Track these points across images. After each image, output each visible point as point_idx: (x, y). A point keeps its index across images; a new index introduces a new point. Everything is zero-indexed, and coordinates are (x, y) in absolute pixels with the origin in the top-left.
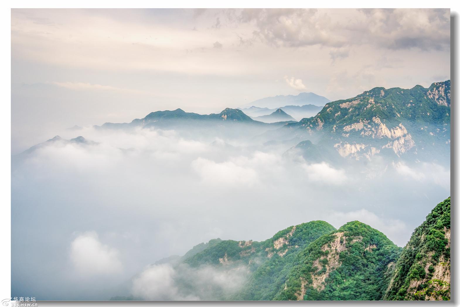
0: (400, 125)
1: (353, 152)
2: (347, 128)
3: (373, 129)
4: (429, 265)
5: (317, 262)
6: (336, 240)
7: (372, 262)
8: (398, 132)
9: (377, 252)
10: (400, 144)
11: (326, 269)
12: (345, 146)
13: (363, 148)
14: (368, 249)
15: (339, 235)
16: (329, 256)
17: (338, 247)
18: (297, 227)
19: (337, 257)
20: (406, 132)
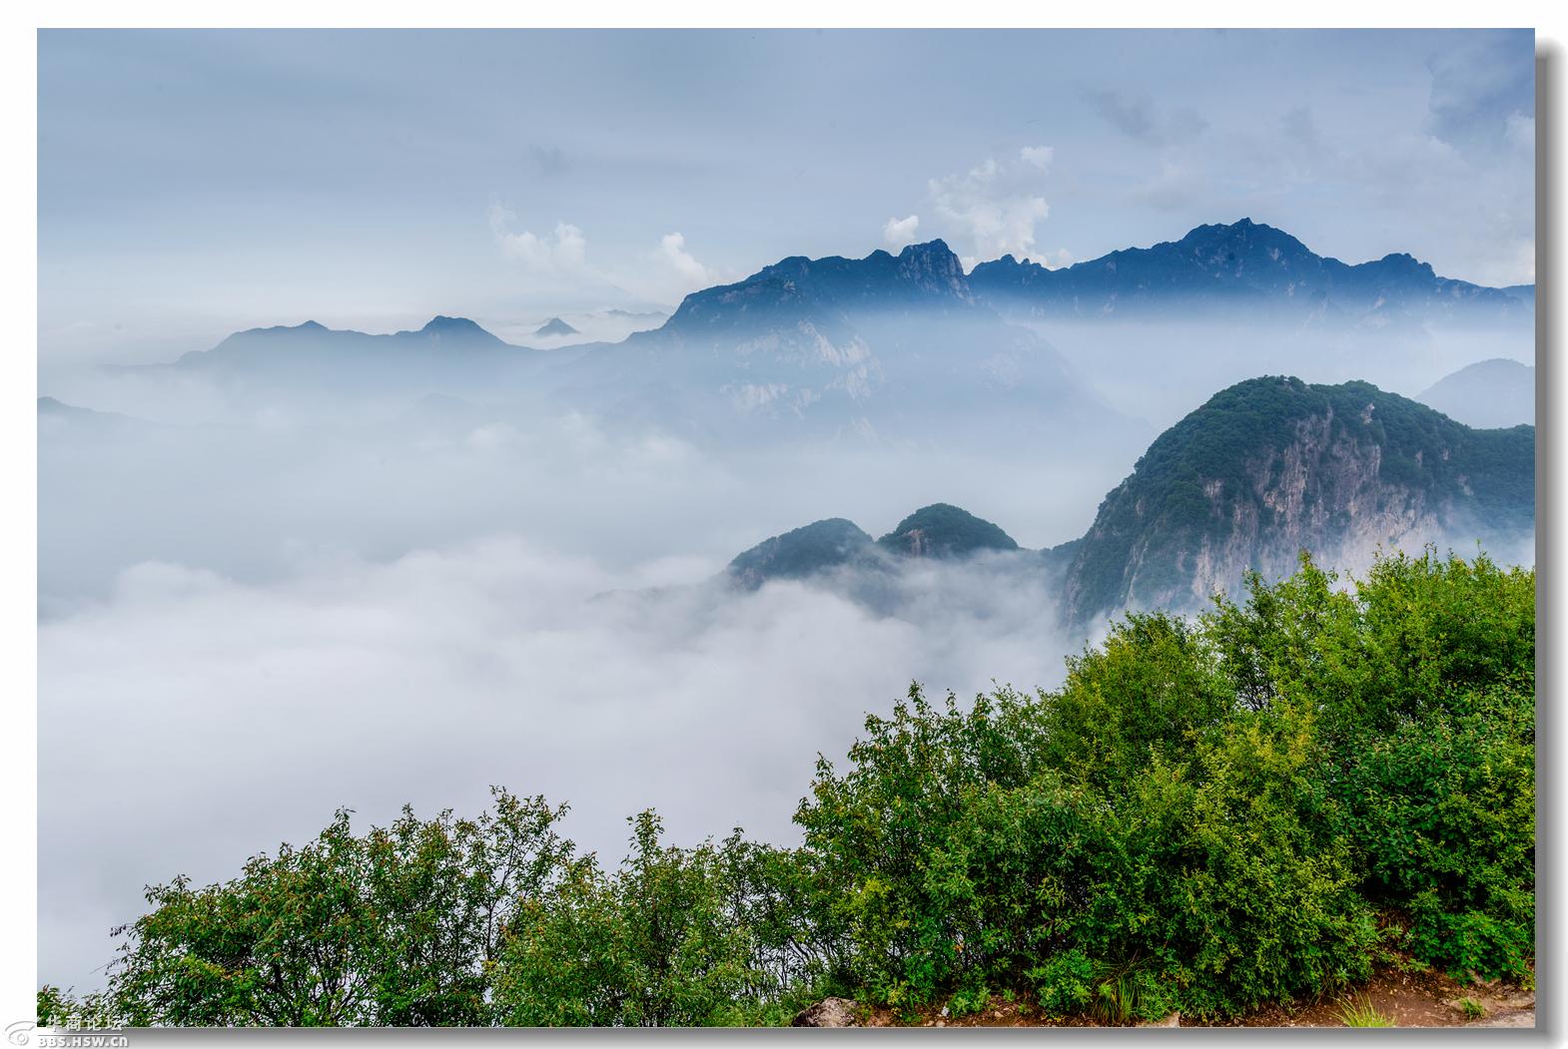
0: (856, 337)
1: (763, 402)
2: (745, 349)
3: (802, 349)
4: (1182, 556)
6: (913, 545)
8: (855, 354)
10: (860, 379)
12: (744, 388)
13: (784, 390)
20: (868, 351)
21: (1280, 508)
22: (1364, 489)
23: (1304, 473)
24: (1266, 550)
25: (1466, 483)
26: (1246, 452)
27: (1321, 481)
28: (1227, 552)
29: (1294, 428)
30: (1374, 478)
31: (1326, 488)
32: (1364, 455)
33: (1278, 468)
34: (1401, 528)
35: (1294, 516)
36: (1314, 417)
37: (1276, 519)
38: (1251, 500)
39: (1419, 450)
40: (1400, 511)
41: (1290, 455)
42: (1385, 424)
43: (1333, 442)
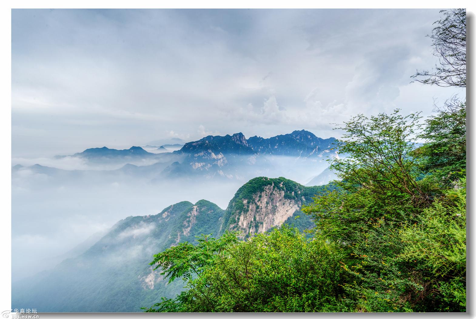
0: (221, 153)
1: (199, 166)
2: (196, 155)
3: (208, 155)
4: (237, 216)
5: (185, 222)
6: (194, 209)
7: (212, 219)
8: (220, 156)
9: (214, 213)
10: (221, 162)
11: (190, 225)
12: (195, 164)
13: (204, 164)
14: (209, 212)
15: (195, 207)
16: (191, 218)
17: (195, 213)
18: (174, 205)
19: (195, 218)
20: (223, 156)
21: (261, 205)
22: (280, 200)
23: (266, 198)
24: (258, 214)
25: (304, 198)
26: (253, 193)
27: (271, 199)
28: (247, 215)
29: (264, 188)
30: (283, 198)
31: (271, 201)
32: (280, 193)
33: (260, 196)
34: (289, 208)
35: (264, 207)
36: (269, 186)
37: (260, 208)
38: (254, 203)
39: (293, 192)
40: (288, 205)
41: (263, 194)
42: (285, 186)
43: (273, 191)
